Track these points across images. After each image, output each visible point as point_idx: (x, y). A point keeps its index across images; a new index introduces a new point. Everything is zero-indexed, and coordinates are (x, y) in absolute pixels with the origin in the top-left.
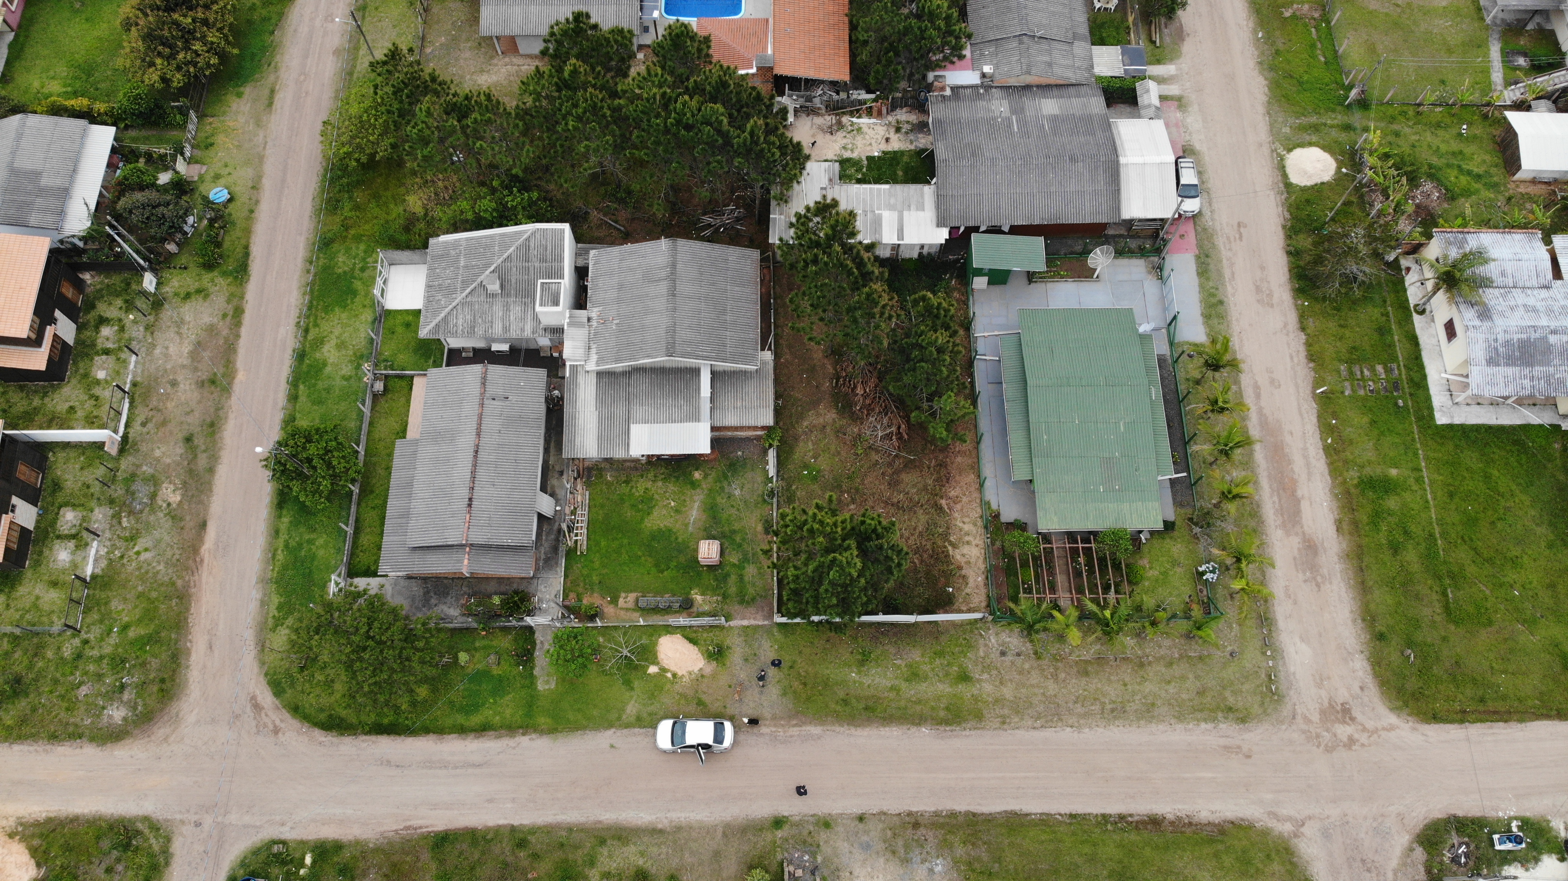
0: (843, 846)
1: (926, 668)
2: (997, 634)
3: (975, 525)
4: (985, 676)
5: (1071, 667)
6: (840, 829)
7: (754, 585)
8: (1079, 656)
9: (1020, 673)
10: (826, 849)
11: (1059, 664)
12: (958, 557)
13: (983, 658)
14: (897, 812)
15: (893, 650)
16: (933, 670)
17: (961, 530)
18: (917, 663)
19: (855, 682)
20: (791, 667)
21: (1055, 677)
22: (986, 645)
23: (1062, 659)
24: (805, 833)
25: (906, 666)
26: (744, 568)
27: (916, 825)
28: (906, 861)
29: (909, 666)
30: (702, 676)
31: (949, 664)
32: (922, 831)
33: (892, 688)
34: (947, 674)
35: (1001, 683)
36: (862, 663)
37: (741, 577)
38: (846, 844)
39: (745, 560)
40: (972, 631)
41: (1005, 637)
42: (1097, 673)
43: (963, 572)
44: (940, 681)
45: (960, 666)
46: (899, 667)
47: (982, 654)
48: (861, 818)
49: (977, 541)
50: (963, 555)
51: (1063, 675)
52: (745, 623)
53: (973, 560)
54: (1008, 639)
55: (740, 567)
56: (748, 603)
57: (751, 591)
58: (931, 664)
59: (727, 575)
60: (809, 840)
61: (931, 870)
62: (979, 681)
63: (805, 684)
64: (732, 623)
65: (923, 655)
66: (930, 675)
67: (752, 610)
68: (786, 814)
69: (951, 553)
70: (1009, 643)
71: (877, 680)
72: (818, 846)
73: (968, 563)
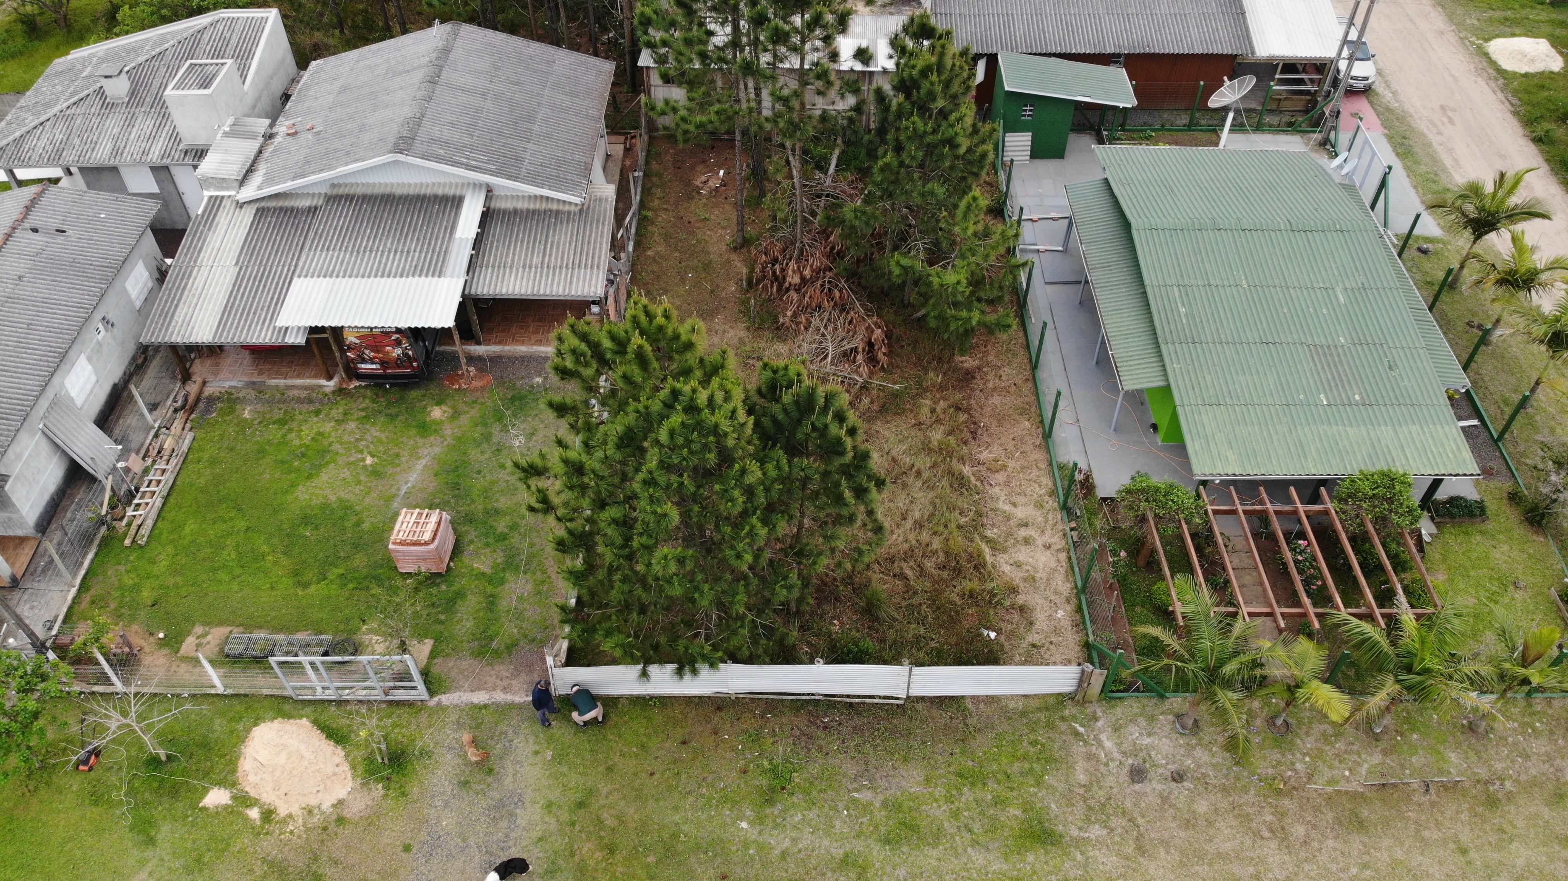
1: (939, 811)
2: (1116, 729)
3: (1039, 505)
4: (1096, 832)
5: (1317, 809)
7: (519, 616)
8: (1331, 782)
9: (1188, 824)
11: (1286, 802)
12: (1007, 568)
13: (1087, 787)
15: (851, 768)
16: (956, 814)
17: (1008, 518)
18: (914, 798)
19: (746, 845)
20: (581, 805)
21: (1279, 832)
22: (1090, 757)
23: (1289, 791)
25: (884, 804)
26: (502, 581)
29: (893, 806)
30: (341, 820)
31: (998, 802)
33: (846, 862)
34: (993, 827)
35: (1141, 849)
36: (769, 796)
37: (491, 602)
39: (511, 564)
40: (1051, 726)
41: (1135, 733)
42: (1386, 823)
43: (1020, 600)
44: (975, 843)
45: (1027, 807)
46: (866, 808)
47: (1082, 778)
49: (1047, 538)
50: (1018, 565)
51: (1299, 830)
52: (480, 697)
53: (1040, 575)
54: (1147, 741)
55: (495, 579)
56: (497, 653)
57: (509, 629)
58: (949, 799)
59: (460, 595)
62: (1078, 843)
63: (611, 850)
64: (445, 699)
65: (927, 780)
66: (949, 827)
67: (503, 669)
69: (988, 558)
70: (1148, 748)
71: (807, 839)
73: (1031, 580)
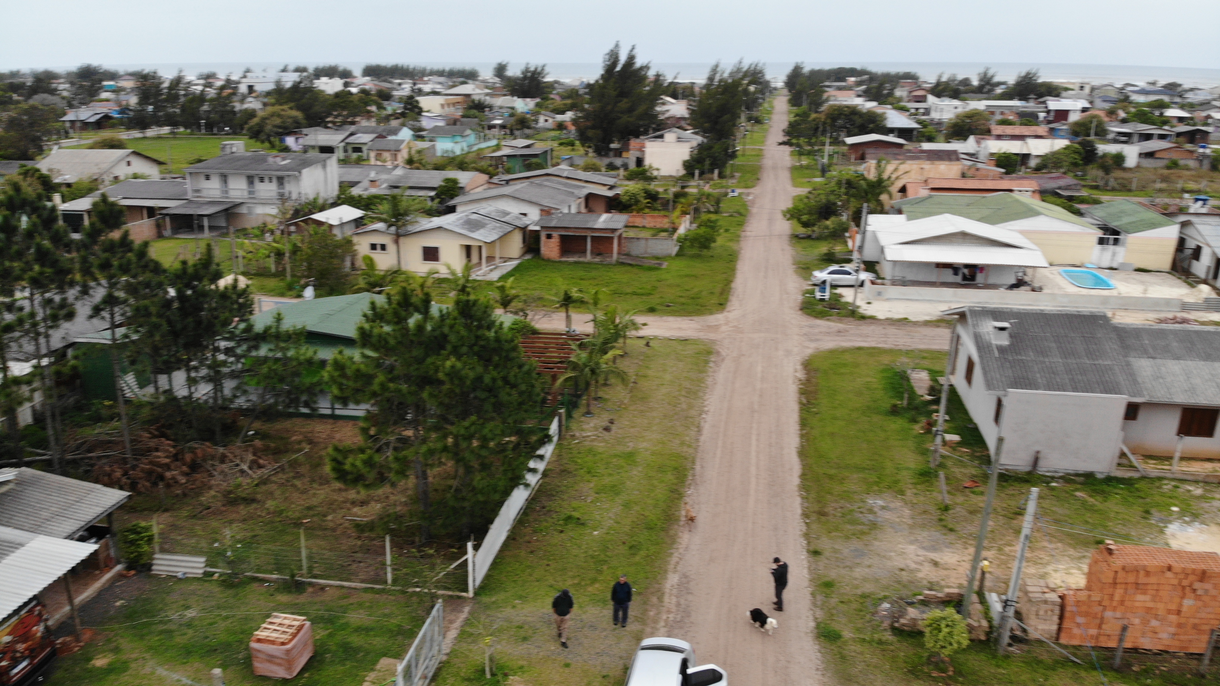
0: (859, 572)
1: (606, 480)
4: (629, 445)
5: (635, 404)
6: (833, 574)
7: (386, 616)
8: (625, 398)
9: (633, 427)
10: (868, 588)
11: (630, 408)
13: (608, 443)
14: (803, 524)
16: (610, 476)
18: (596, 487)
19: (607, 534)
21: (643, 412)
22: (591, 440)
24: (844, 607)
25: (597, 494)
26: (346, 623)
27: (822, 513)
28: (874, 526)
29: (598, 492)
31: (607, 464)
32: (829, 509)
33: (625, 507)
34: (619, 467)
35: (642, 438)
36: (580, 525)
37: (359, 629)
38: (857, 570)
40: (571, 449)
42: (646, 394)
44: (626, 472)
45: (612, 458)
46: (597, 498)
47: (602, 444)
48: (816, 553)
54: (591, 425)
58: (601, 477)
60: (855, 605)
61: (883, 508)
62: (634, 448)
65: (587, 482)
66: (616, 477)
68: (812, 624)
70: (595, 425)
71: (610, 516)
72: (864, 596)
